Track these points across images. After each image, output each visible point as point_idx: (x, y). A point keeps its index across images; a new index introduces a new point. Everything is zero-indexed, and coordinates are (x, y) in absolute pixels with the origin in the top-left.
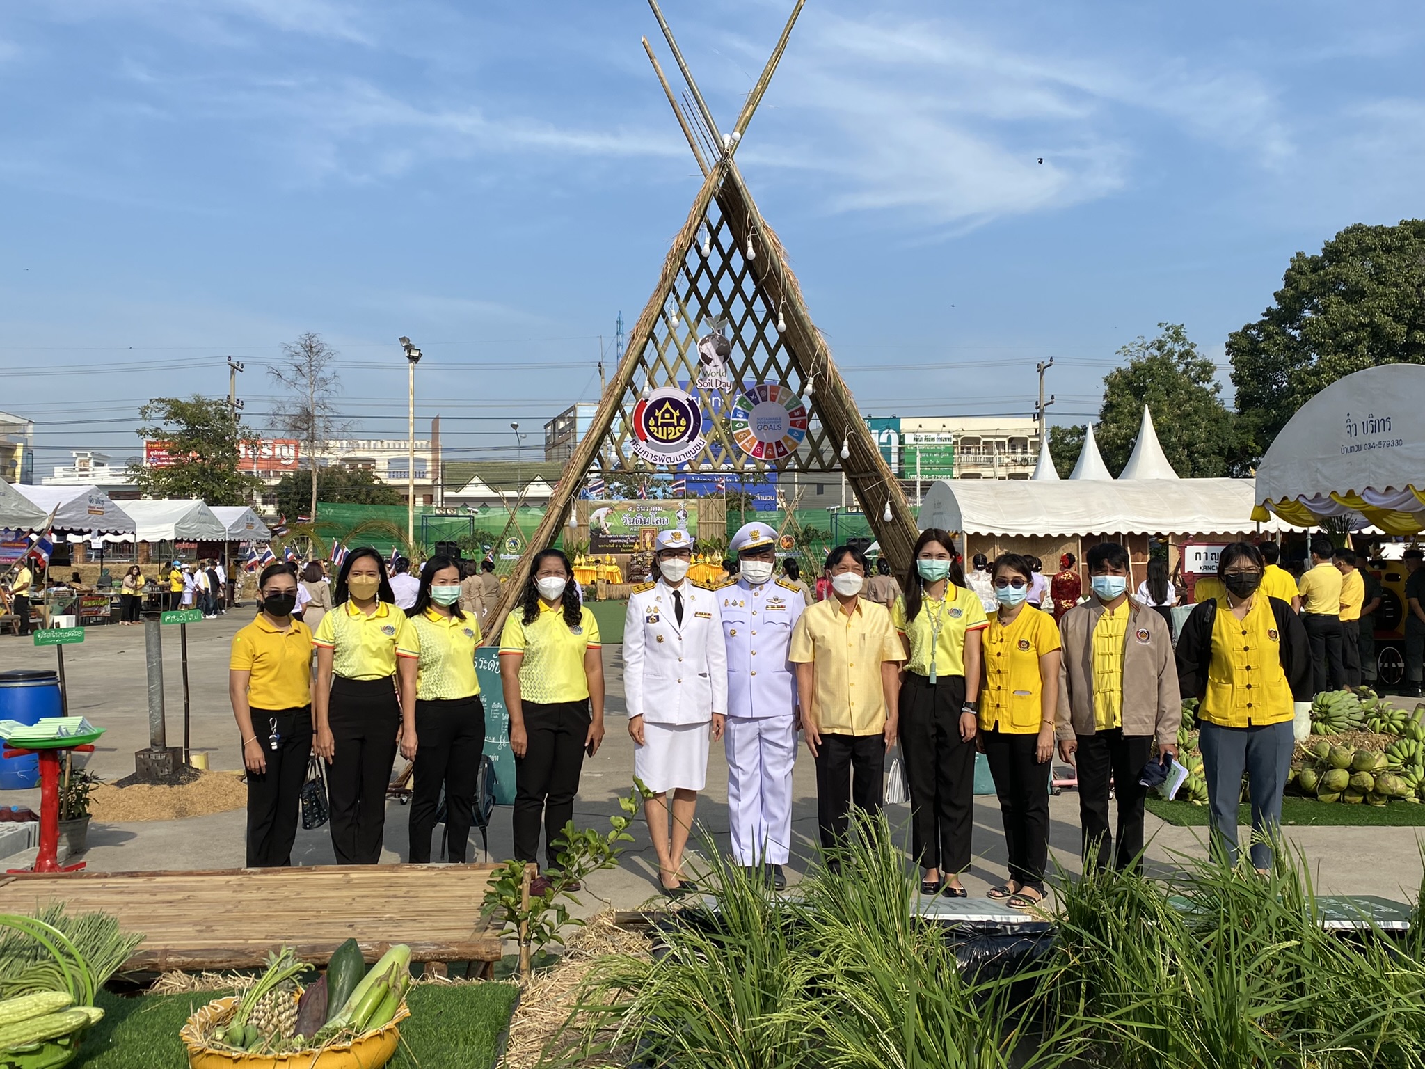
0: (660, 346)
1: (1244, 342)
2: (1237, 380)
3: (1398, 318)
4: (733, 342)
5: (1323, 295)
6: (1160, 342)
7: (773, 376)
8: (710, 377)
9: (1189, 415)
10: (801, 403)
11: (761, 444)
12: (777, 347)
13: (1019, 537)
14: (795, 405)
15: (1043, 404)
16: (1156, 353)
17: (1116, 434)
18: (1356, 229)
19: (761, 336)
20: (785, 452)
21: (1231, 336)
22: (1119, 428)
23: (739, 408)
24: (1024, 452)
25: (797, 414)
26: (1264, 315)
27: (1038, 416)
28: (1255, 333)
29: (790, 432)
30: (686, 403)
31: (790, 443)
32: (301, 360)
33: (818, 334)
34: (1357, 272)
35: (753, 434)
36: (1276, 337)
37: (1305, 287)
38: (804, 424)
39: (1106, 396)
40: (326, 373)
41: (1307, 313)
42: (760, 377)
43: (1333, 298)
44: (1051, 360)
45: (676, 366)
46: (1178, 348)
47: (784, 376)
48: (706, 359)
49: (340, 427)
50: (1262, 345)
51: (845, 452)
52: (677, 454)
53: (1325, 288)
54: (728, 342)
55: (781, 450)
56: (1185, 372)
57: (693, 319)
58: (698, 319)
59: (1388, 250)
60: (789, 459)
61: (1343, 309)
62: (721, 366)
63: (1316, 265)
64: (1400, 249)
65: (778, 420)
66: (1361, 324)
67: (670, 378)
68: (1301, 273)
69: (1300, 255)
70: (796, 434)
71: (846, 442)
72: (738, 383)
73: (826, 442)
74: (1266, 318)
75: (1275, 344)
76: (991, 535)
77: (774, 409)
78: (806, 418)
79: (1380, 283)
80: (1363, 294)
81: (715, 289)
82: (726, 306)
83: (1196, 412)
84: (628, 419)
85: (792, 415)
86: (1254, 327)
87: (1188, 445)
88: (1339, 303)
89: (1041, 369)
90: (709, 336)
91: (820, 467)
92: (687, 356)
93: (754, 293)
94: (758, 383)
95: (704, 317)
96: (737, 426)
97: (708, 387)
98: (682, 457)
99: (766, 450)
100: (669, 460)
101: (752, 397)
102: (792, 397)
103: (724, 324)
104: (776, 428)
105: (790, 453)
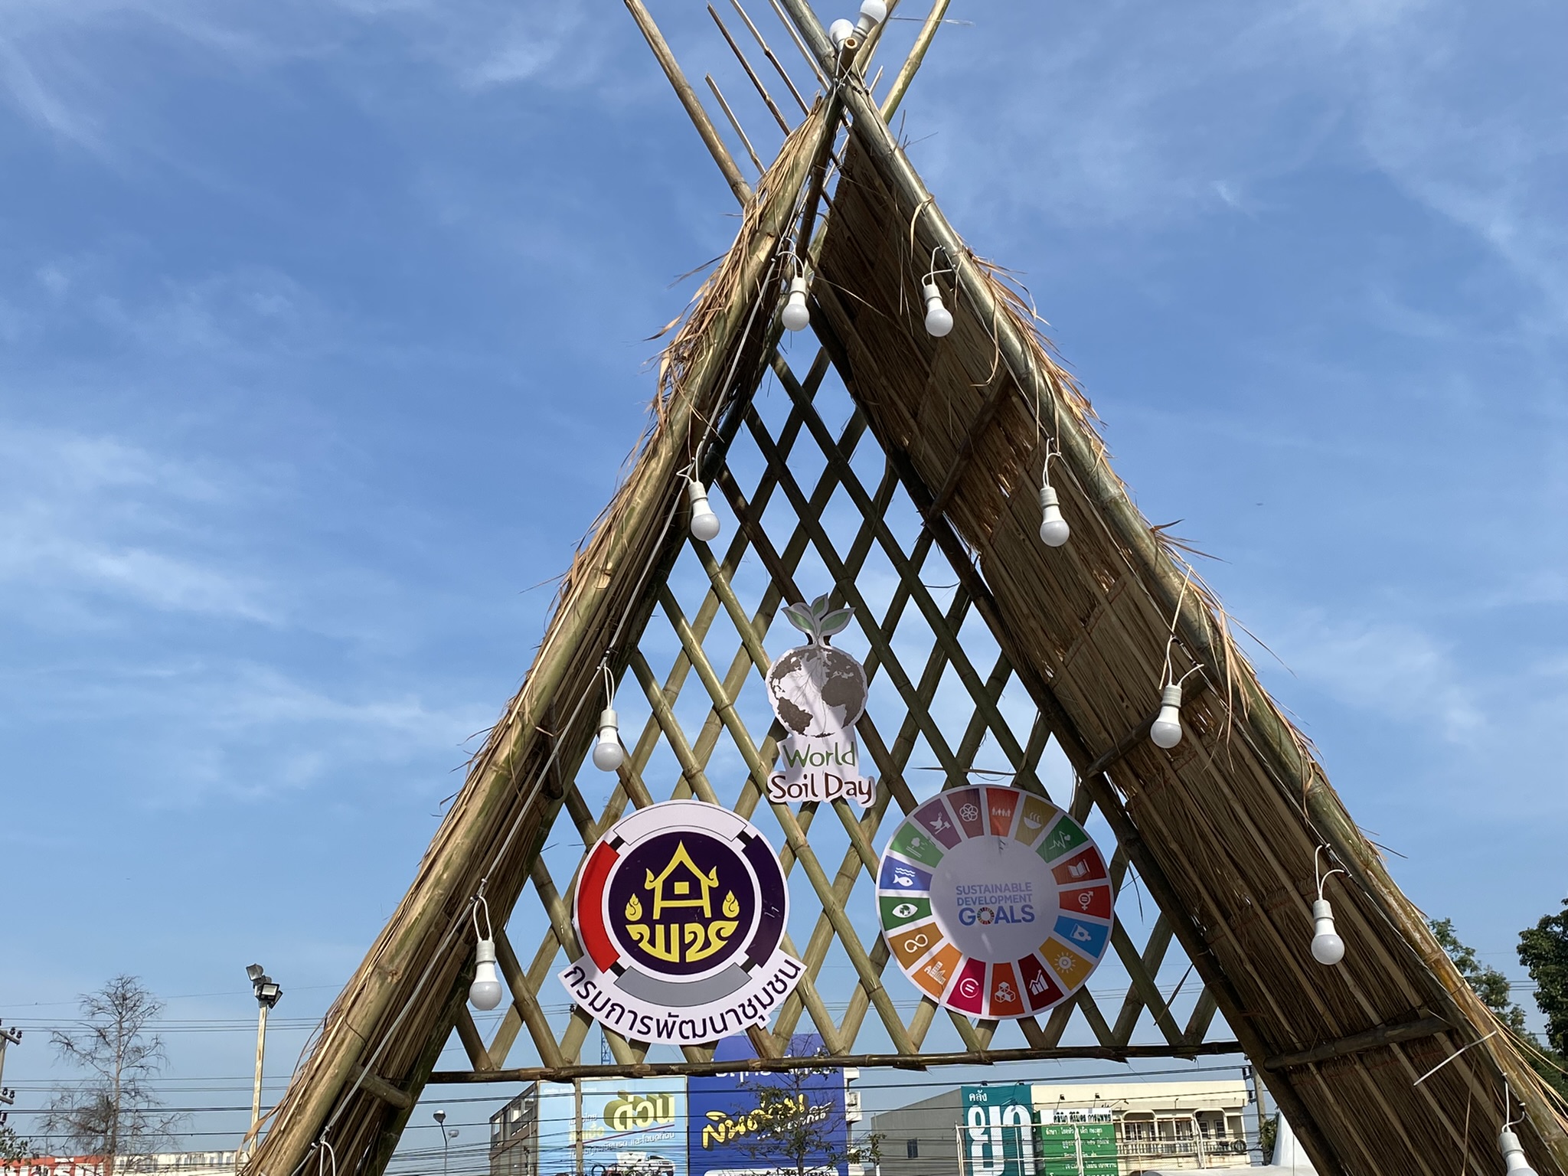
0: (656, 688)
1: (1545, 945)
4: (871, 669)
8: (808, 769)
10: (1084, 837)
11: (975, 968)
12: (999, 678)
14: (1070, 845)
19: (948, 650)
20: (1053, 993)
21: (1524, 934)
23: (898, 856)
24: (1220, 1133)
25: (1077, 870)
28: (1558, 929)
29: (1064, 927)
30: (738, 848)
31: (1066, 963)
32: (106, 1020)
35: (947, 940)
38: (1103, 903)
40: (144, 1039)
42: (956, 766)
45: (706, 742)
47: (1025, 762)
48: (799, 719)
52: (714, 1009)
54: (854, 666)
55: (1040, 986)
57: (750, 608)
58: (767, 612)
62: (838, 736)
65: (1021, 892)
67: (688, 776)
70: (1082, 934)
72: (892, 784)
78: (1107, 881)
81: (809, 530)
82: (845, 573)
84: (559, 907)
85: (1062, 875)
90: (799, 653)
91: (1162, 1041)
92: (739, 712)
93: (921, 537)
94: (950, 783)
95: (784, 603)
96: (897, 912)
97: (803, 798)
98: (730, 1018)
99: (995, 989)
100: (687, 1030)
101: (938, 824)
102: (1055, 820)
103: (841, 622)
104: (1019, 915)
105: (1067, 993)
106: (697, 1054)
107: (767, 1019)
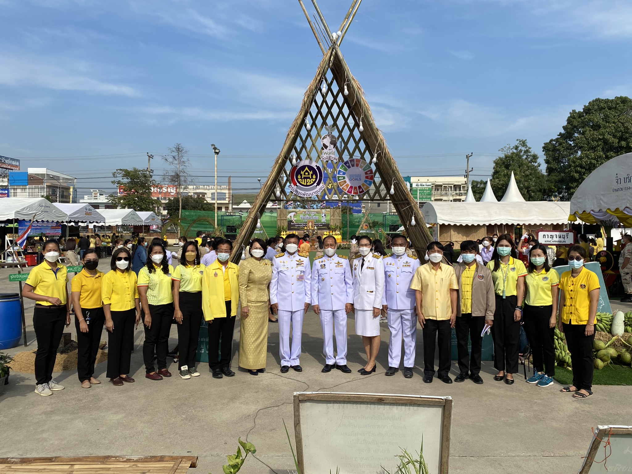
0: (303, 140)
1: (550, 146)
2: (547, 162)
3: (614, 136)
4: (338, 139)
5: (583, 127)
6: (516, 146)
7: (357, 154)
8: (327, 155)
9: (528, 176)
10: (370, 167)
11: (351, 187)
12: (360, 140)
13: (461, 225)
14: (368, 169)
15: (468, 171)
16: (515, 151)
17: (498, 183)
18: (598, 100)
19: (351, 135)
20: (363, 191)
21: (545, 144)
22: (499, 181)
23: (341, 170)
24: (460, 190)
25: (369, 173)
26: (558, 135)
27: (466, 176)
28: (554, 143)
29: (365, 181)
30: (315, 168)
31: (365, 187)
32: (175, 154)
33: (379, 132)
34: (598, 118)
35: (348, 182)
36: (563, 144)
37: (576, 123)
38: (372, 178)
39: (494, 168)
40: (185, 159)
41: (576, 135)
42: (351, 155)
43: (587, 128)
44: (472, 153)
45: (311, 150)
46: (523, 149)
47: (362, 155)
48: (326, 147)
49: (190, 180)
50: (558, 147)
51: (392, 191)
52: (311, 192)
53: (584, 124)
54: (336, 138)
55: (361, 190)
56: (526, 159)
57: (319, 126)
58: (322, 127)
59: (610, 109)
60: (364, 194)
61: (592, 132)
62: (332, 150)
63: (580, 115)
64: (615, 108)
65: (359, 176)
66: (599, 138)
67: (308, 156)
68: (574, 118)
69: (574, 111)
70: (368, 183)
71: (393, 186)
72: (341, 158)
73: (383, 185)
74: (559, 137)
75: (563, 147)
76: (449, 225)
77: (358, 171)
78: (373, 174)
79: (607, 122)
80: (600, 127)
81: (329, 112)
82: (335, 120)
83: (530, 174)
85: (366, 173)
86: (554, 140)
87: (528, 188)
88: (590, 130)
89: (468, 157)
90: (327, 135)
91: (379, 198)
92: (316, 144)
93: (349, 114)
94: (350, 158)
95: (324, 126)
96: (340, 178)
97: (326, 160)
98: (314, 193)
99: (354, 190)
100: (307, 195)
101: (347, 165)
102: (366, 164)
103: (334, 130)
104: (359, 179)
105: (365, 191)
106: (309, 198)
107: (319, 194)
